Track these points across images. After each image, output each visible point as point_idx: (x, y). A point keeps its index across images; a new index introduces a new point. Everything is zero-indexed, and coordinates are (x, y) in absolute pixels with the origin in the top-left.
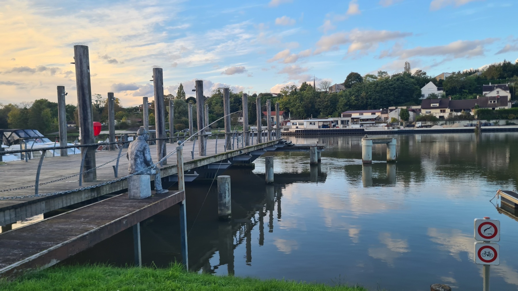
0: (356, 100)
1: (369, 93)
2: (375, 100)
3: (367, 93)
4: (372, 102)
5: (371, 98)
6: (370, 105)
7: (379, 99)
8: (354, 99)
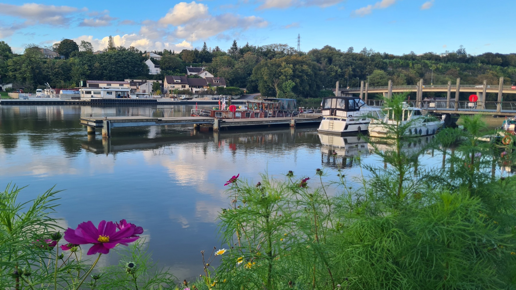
0: (90, 70)
1: (104, 64)
2: (111, 71)
3: (101, 64)
4: (108, 73)
5: (105, 70)
6: (107, 76)
7: (114, 71)
8: (87, 68)
